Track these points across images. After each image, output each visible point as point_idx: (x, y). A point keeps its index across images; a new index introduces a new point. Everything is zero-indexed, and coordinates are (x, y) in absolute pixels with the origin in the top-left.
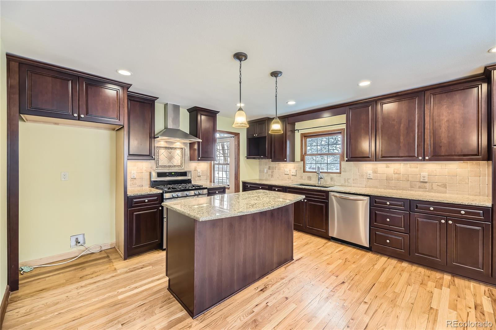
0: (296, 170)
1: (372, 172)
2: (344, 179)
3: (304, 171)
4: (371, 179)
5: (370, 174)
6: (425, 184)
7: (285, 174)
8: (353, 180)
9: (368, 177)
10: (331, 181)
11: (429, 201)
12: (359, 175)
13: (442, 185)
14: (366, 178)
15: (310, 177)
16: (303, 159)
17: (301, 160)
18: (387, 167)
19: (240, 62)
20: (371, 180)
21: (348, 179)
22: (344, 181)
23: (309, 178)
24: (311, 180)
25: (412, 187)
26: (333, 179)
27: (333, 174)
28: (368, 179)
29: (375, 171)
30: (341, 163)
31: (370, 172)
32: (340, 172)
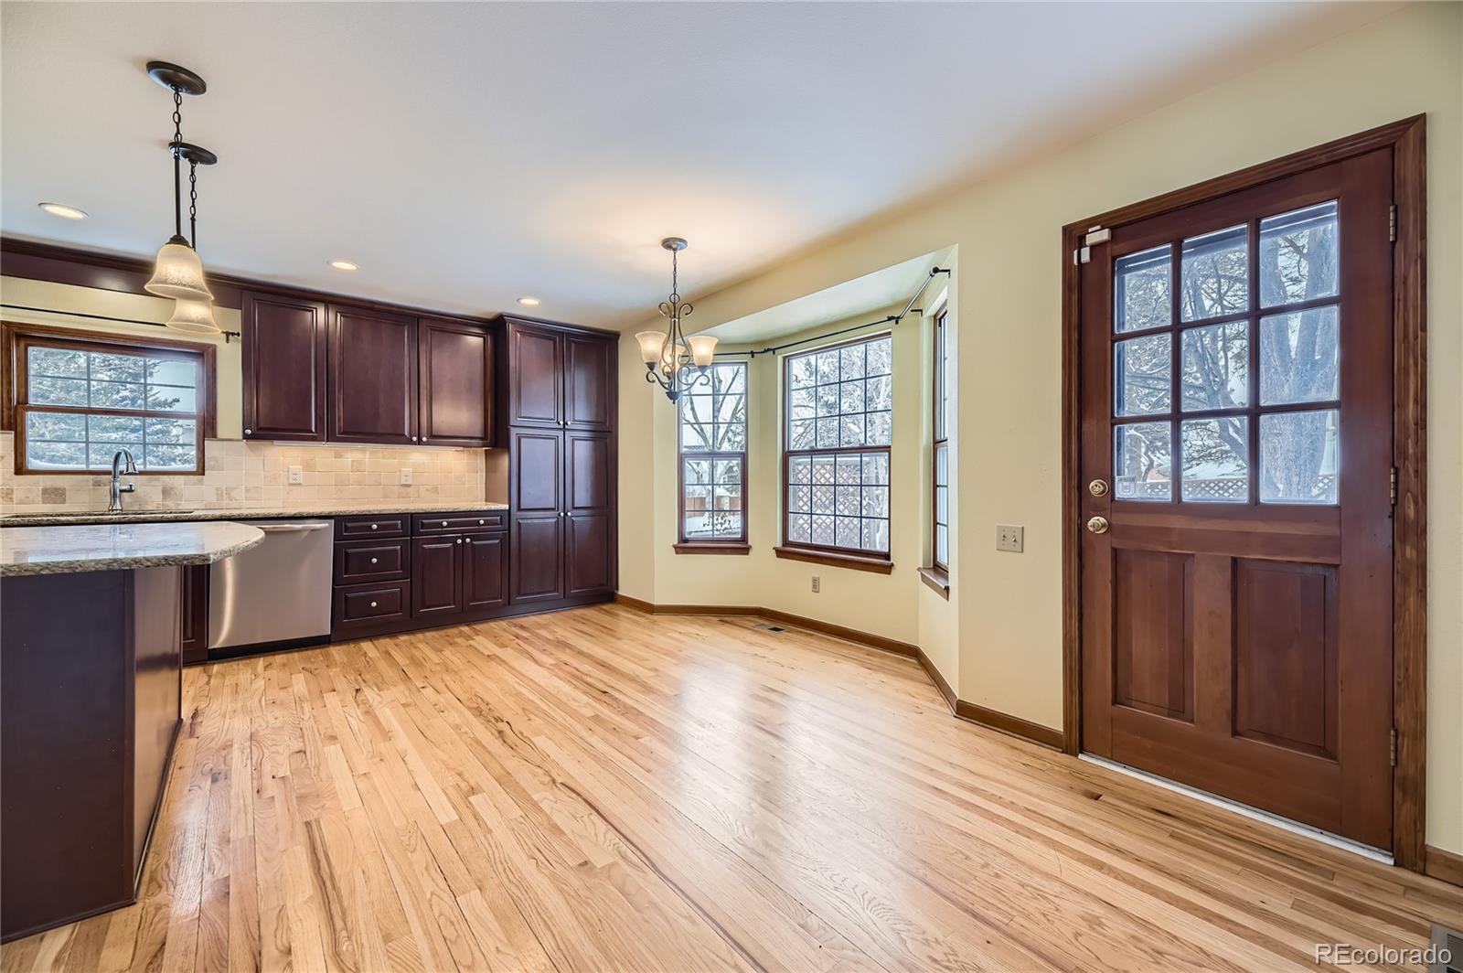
1: (301, 467)
2: (217, 489)
3: (19, 471)
4: (300, 484)
5: (296, 474)
6: (409, 490)
8: (247, 491)
9: (291, 481)
10: (164, 499)
11: (440, 512)
12: (265, 477)
13: (432, 488)
14: (285, 484)
15: (57, 490)
17: (4, 428)
18: (338, 456)
19: (177, 93)
20: (299, 488)
21: (229, 490)
22: (217, 494)
23: (54, 494)
24: (63, 500)
25: (385, 496)
26: (172, 493)
27: (171, 477)
28: (290, 484)
29: (309, 467)
30: (201, 443)
31: (297, 468)
32: (201, 471)
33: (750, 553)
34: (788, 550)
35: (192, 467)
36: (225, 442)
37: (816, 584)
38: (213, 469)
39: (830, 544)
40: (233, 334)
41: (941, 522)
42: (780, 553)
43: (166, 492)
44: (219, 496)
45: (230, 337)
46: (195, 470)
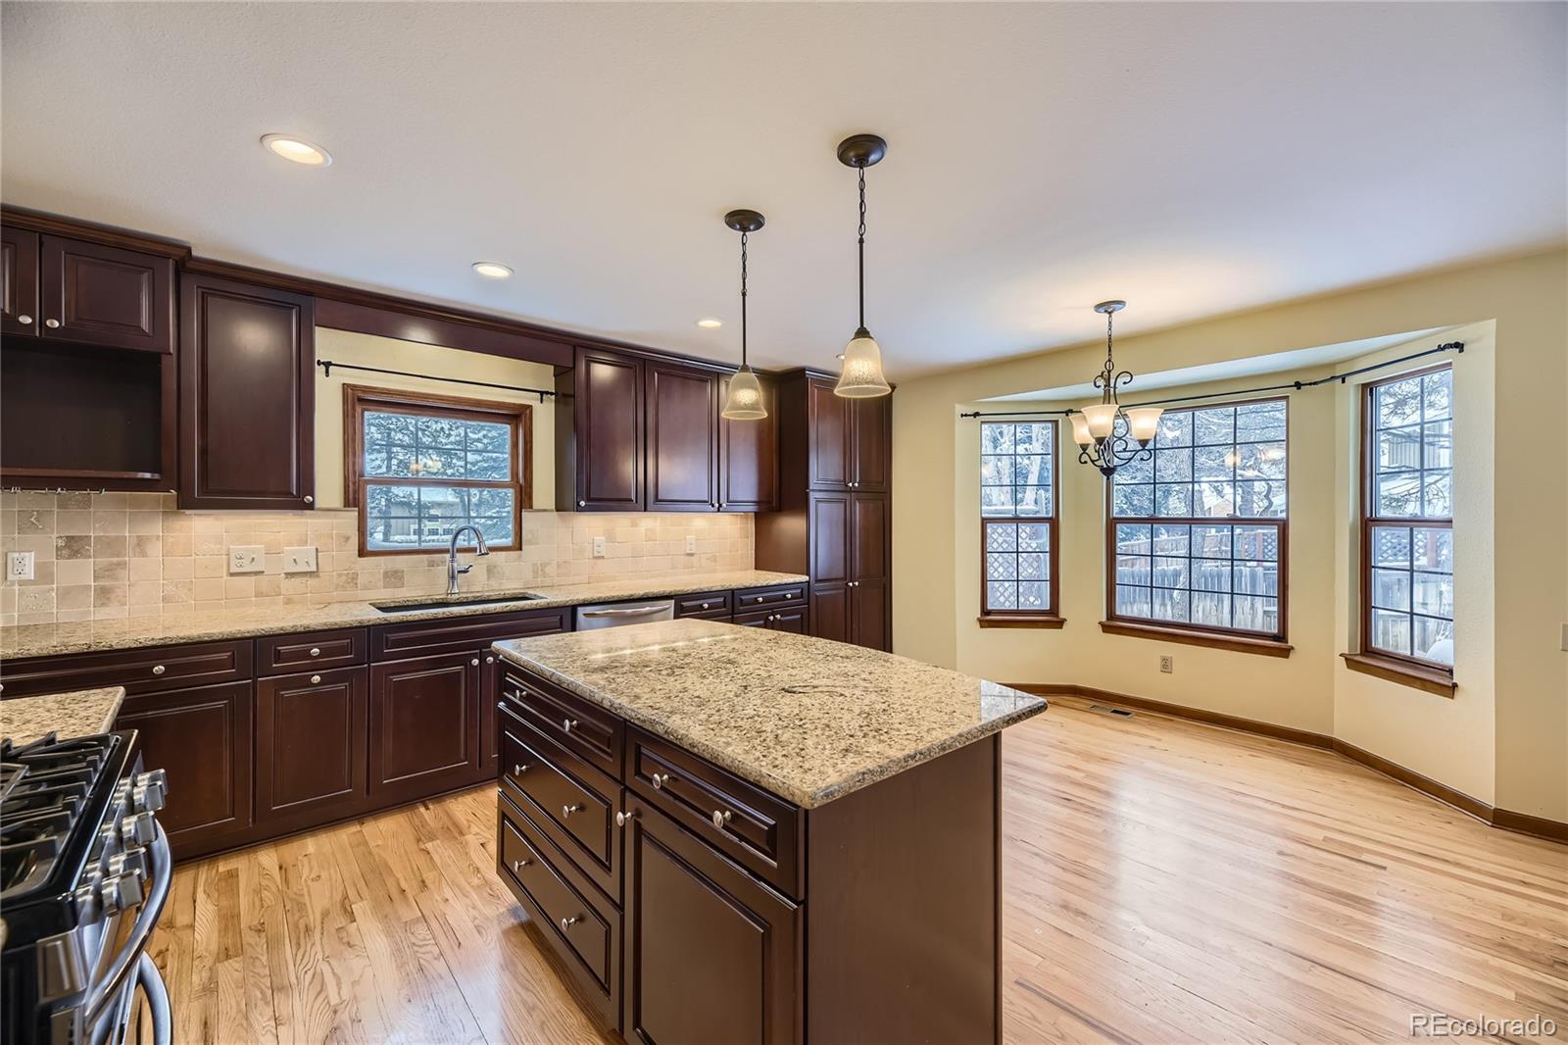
0: (317, 549)
1: (603, 538)
2: (534, 565)
3: (363, 552)
4: (603, 557)
5: (599, 546)
6: (693, 559)
7: (232, 575)
8: (559, 566)
9: (596, 554)
10: (489, 578)
11: (756, 587)
12: (573, 550)
13: (712, 557)
14: (591, 557)
15: (396, 572)
16: (353, 497)
17: (347, 504)
18: (634, 525)
20: (602, 561)
21: (544, 565)
22: (534, 571)
23: (394, 577)
24: (402, 586)
25: (673, 568)
26: (495, 570)
28: (595, 558)
29: (610, 537)
30: (518, 515)
31: (600, 539)
32: (518, 546)
33: (1064, 626)
34: (1114, 624)
35: (508, 541)
36: (540, 513)
37: (1166, 665)
38: (530, 543)
39: (1184, 621)
40: (547, 393)
41: (1377, 605)
42: (1106, 628)
43: (490, 570)
44: (535, 572)
45: (545, 396)
46: (510, 544)
